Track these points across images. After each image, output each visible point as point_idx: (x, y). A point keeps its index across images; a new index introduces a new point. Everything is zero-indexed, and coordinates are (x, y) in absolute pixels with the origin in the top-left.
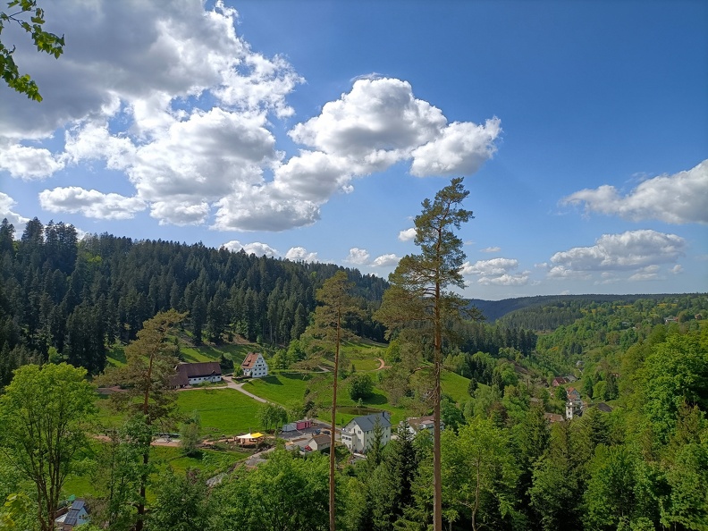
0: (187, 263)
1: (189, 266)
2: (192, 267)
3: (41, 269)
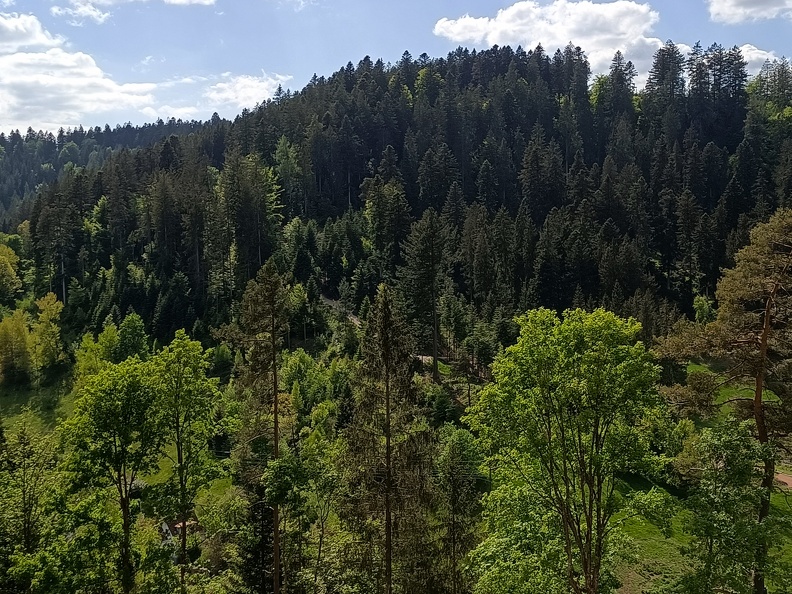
3: (681, 143)
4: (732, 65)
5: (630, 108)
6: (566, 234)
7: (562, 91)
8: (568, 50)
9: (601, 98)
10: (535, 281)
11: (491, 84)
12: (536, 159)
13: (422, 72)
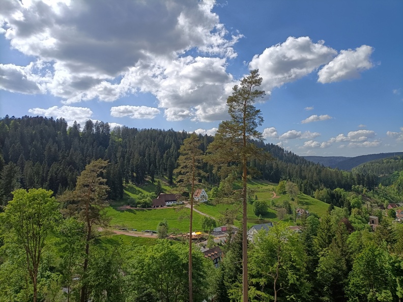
0: (165, 140)
1: (167, 142)
2: (168, 142)
3: (93, 146)
4: (107, 127)
5: (79, 136)
6: (58, 170)
7: (59, 130)
8: (61, 119)
9: (70, 133)
10: (47, 183)
11: (36, 126)
12: (50, 148)
13: (12, 121)
